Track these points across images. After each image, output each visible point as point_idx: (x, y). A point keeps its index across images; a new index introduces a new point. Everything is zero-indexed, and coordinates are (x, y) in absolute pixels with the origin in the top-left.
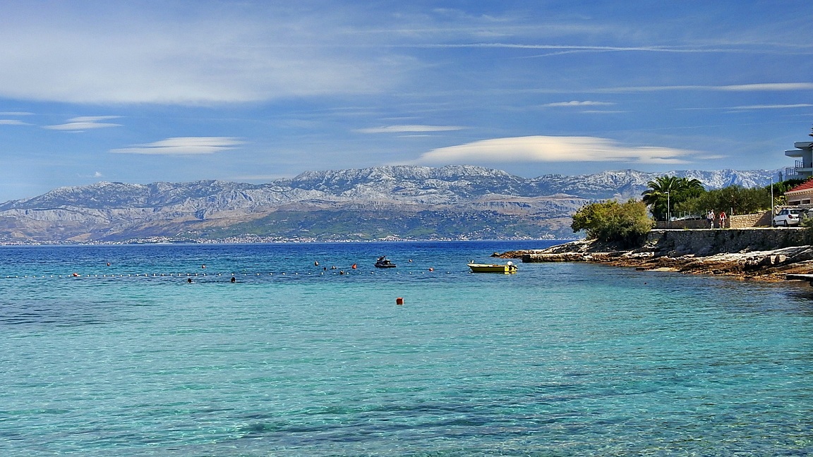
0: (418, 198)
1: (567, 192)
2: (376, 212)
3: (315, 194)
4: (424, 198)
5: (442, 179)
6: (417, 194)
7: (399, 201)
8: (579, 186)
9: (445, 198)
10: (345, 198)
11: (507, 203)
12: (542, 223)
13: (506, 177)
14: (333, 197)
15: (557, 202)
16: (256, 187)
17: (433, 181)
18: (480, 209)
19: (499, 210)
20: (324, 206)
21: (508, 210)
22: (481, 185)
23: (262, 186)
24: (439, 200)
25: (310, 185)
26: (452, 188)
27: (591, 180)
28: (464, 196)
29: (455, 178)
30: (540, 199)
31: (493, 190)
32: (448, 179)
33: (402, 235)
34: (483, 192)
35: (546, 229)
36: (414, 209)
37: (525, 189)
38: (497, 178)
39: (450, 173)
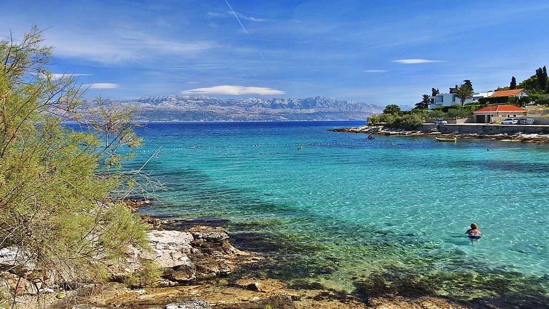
0: (185, 106)
1: (237, 105)
2: (170, 111)
3: (147, 104)
4: (187, 107)
5: (194, 100)
6: (185, 105)
7: (179, 108)
8: (241, 103)
9: (195, 107)
10: (159, 106)
11: (217, 109)
12: (229, 116)
13: (216, 100)
14: (154, 106)
15: (233, 108)
16: (125, 102)
17: (190, 101)
18: (207, 110)
19: (214, 111)
20: (151, 109)
21: (217, 111)
22: (207, 103)
23: (127, 102)
24: (193, 107)
25: (145, 102)
26: (197, 103)
27: (245, 101)
28: (201, 106)
29: (198, 100)
30: (228, 107)
31: (211, 104)
32: (196, 100)
33: (180, 119)
34: (208, 105)
35: (230, 118)
36: (184, 110)
37: (223, 104)
38: (213, 100)
39: (196, 98)
